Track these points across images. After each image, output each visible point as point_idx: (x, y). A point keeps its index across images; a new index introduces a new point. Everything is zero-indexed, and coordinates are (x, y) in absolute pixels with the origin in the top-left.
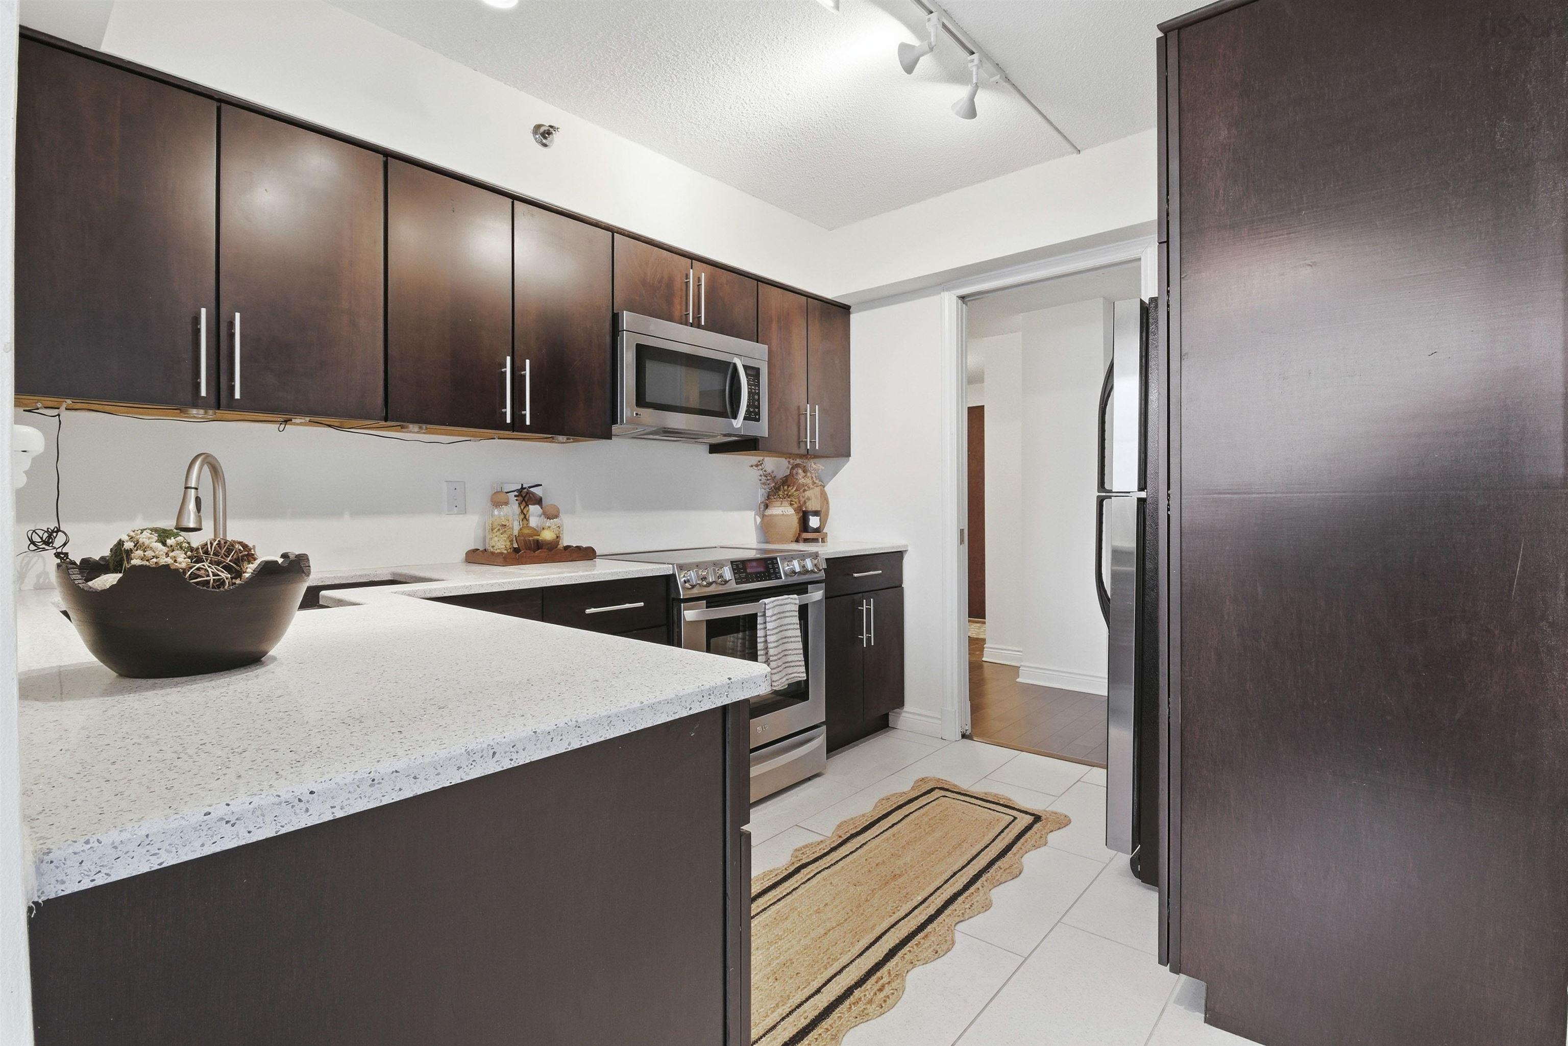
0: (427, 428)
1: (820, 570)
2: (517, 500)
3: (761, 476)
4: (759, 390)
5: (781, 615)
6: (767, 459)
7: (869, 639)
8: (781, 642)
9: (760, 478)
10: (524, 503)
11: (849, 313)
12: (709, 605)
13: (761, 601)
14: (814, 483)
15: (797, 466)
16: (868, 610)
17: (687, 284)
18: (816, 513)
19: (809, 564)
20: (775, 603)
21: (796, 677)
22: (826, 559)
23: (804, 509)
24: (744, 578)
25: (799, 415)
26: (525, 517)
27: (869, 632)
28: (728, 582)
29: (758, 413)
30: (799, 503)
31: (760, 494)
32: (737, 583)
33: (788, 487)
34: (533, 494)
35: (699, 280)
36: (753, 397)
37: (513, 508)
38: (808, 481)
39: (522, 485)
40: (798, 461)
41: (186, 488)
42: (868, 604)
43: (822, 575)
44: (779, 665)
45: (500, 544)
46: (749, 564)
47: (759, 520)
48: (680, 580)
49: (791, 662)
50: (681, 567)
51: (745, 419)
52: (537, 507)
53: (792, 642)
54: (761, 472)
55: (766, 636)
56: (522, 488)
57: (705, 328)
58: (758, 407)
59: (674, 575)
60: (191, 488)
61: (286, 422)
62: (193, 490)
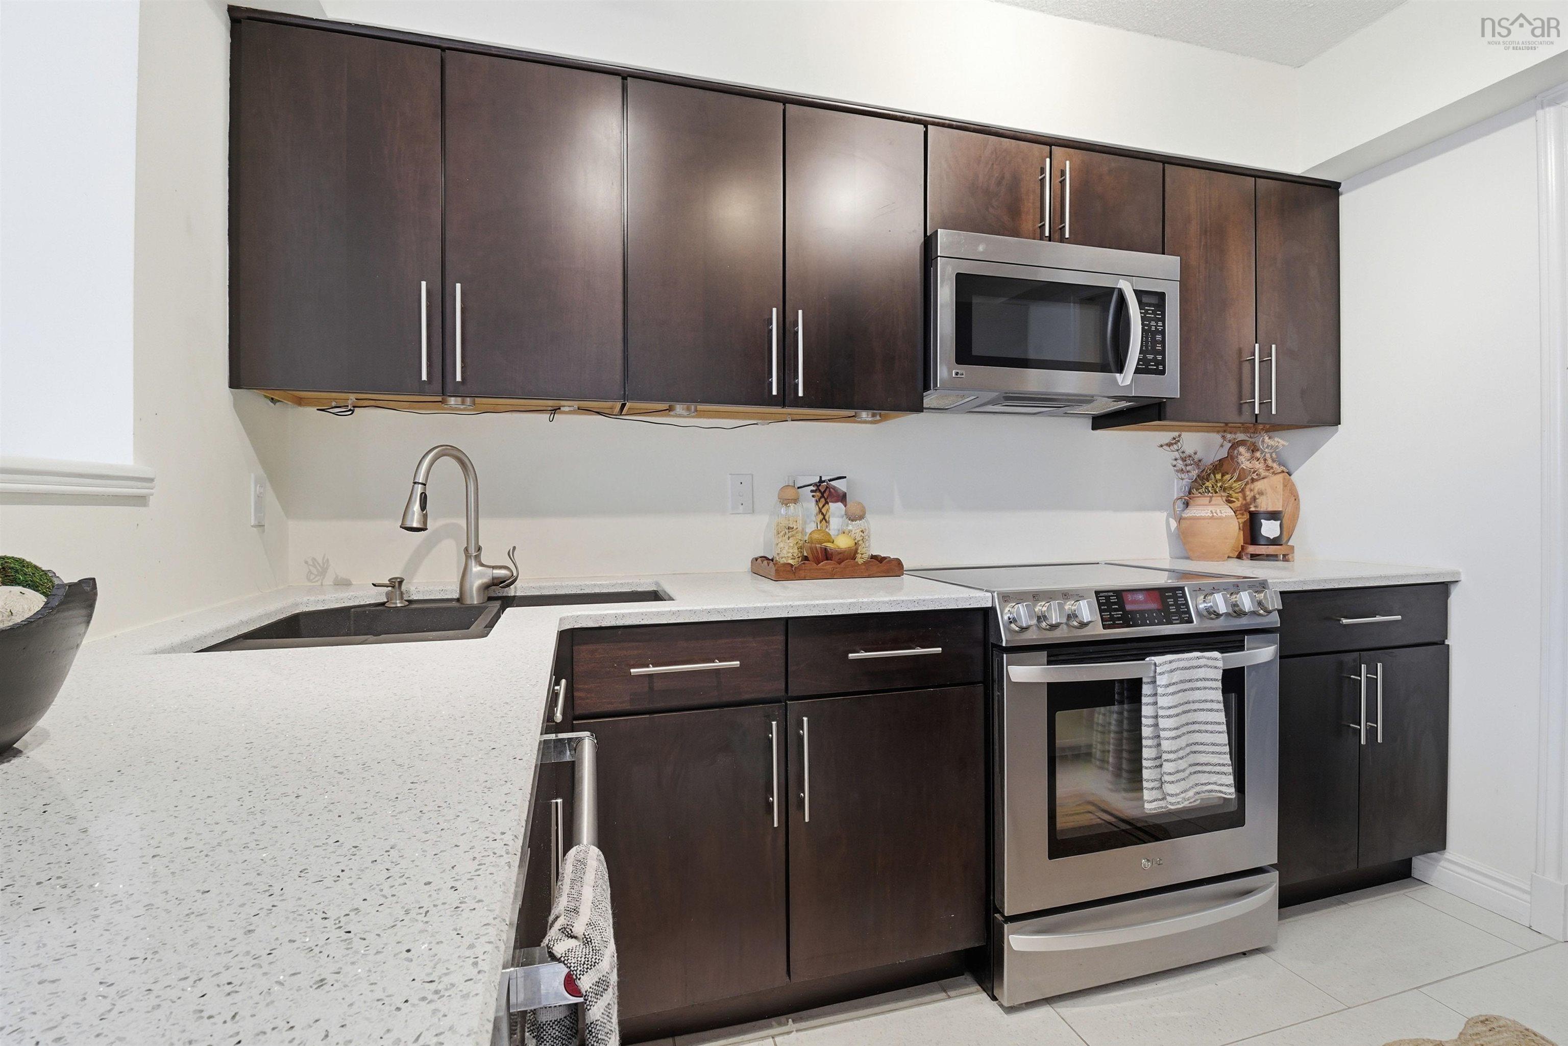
0: (696, 410)
1: (1269, 612)
2: (813, 496)
3: (1176, 460)
4: (1164, 325)
5: (1186, 685)
6: (1185, 435)
7: (1372, 732)
8: (1184, 730)
9: (1175, 463)
10: (823, 500)
11: (1338, 195)
12: (1052, 658)
13: (1147, 659)
14: (1268, 468)
15: (1242, 443)
16: (1372, 683)
17: (1042, 180)
18: (1274, 516)
19: (1246, 601)
20: (1174, 665)
21: (1216, 791)
22: (1281, 593)
23: (1252, 509)
24: (1119, 619)
25: (1241, 363)
26: (824, 518)
27: (1371, 717)
28: (1087, 624)
29: (1163, 362)
30: (1245, 499)
31: (1177, 486)
32: (1105, 627)
33: (1223, 476)
34: (834, 488)
35: (1063, 173)
36: (1153, 338)
37: (809, 505)
38: (1259, 466)
39: (821, 477)
40: (1241, 437)
41: (415, 483)
42: (1372, 670)
43: (1274, 620)
44: (1181, 768)
45: (788, 553)
46: (1130, 597)
47: (1173, 524)
48: (1003, 616)
49: (1206, 764)
50: (1006, 598)
51: (1138, 371)
52: (840, 505)
53: (1207, 732)
54: (1177, 455)
55: (1156, 717)
56: (821, 481)
57: (1073, 241)
58: (1163, 353)
59: (993, 609)
60: (419, 483)
61: (555, 410)
62: (420, 485)
